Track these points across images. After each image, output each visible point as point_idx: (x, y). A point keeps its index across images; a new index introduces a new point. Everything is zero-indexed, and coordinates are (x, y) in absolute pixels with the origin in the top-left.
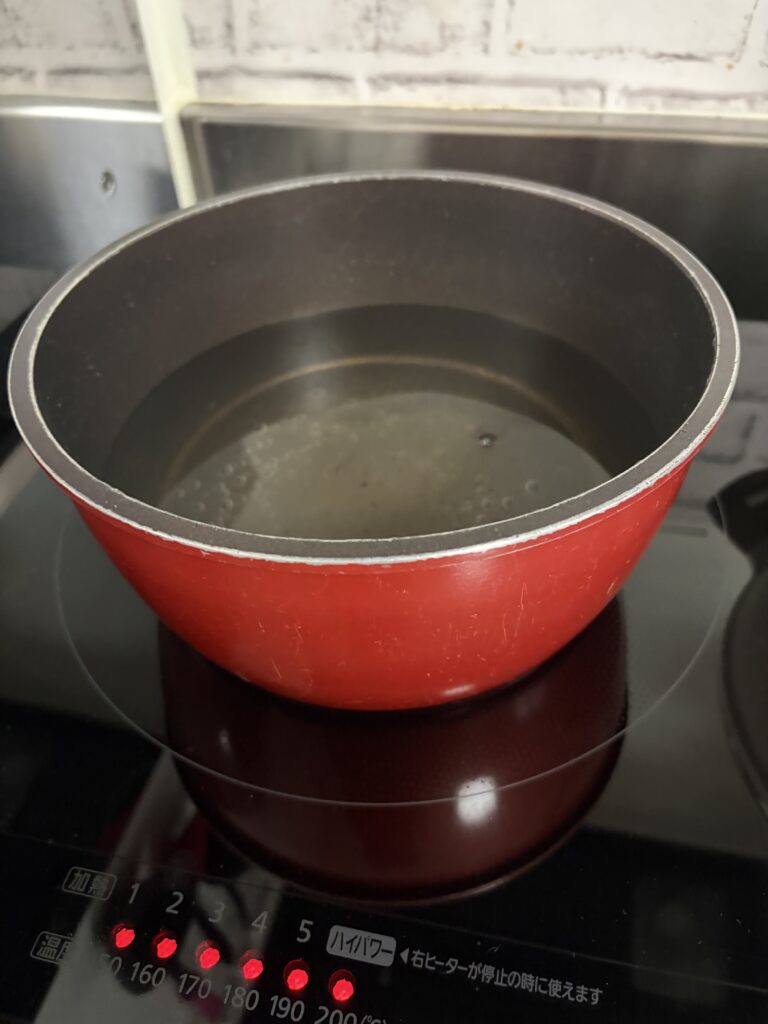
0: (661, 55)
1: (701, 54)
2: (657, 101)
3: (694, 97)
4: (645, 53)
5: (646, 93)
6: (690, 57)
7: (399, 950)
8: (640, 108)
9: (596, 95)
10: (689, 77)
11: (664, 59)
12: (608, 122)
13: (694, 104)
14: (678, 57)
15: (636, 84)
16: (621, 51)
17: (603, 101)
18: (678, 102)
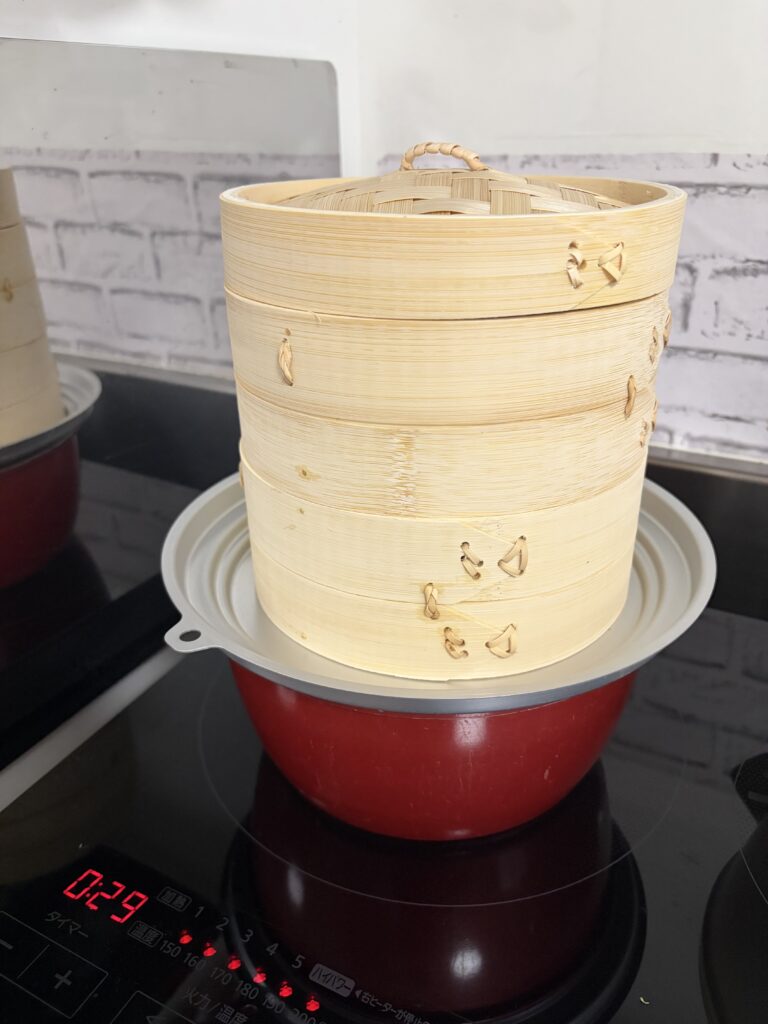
0: (714, 416)
1: (748, 418)
2: (713, 446)
3: (741, 447)
4: (702, 413)
5: (703, 439)
6: (737, 419)
7: (355, 989)
8: (700, 450)
9: (666, 437)
10: (737, 433)
11: (717, 419)
12: (675, 456)
13: (741, 451)
14: (728, 418)
15: (696, 433)
16: (684, 409)
17: (671, 441)
18: (729, 449)
